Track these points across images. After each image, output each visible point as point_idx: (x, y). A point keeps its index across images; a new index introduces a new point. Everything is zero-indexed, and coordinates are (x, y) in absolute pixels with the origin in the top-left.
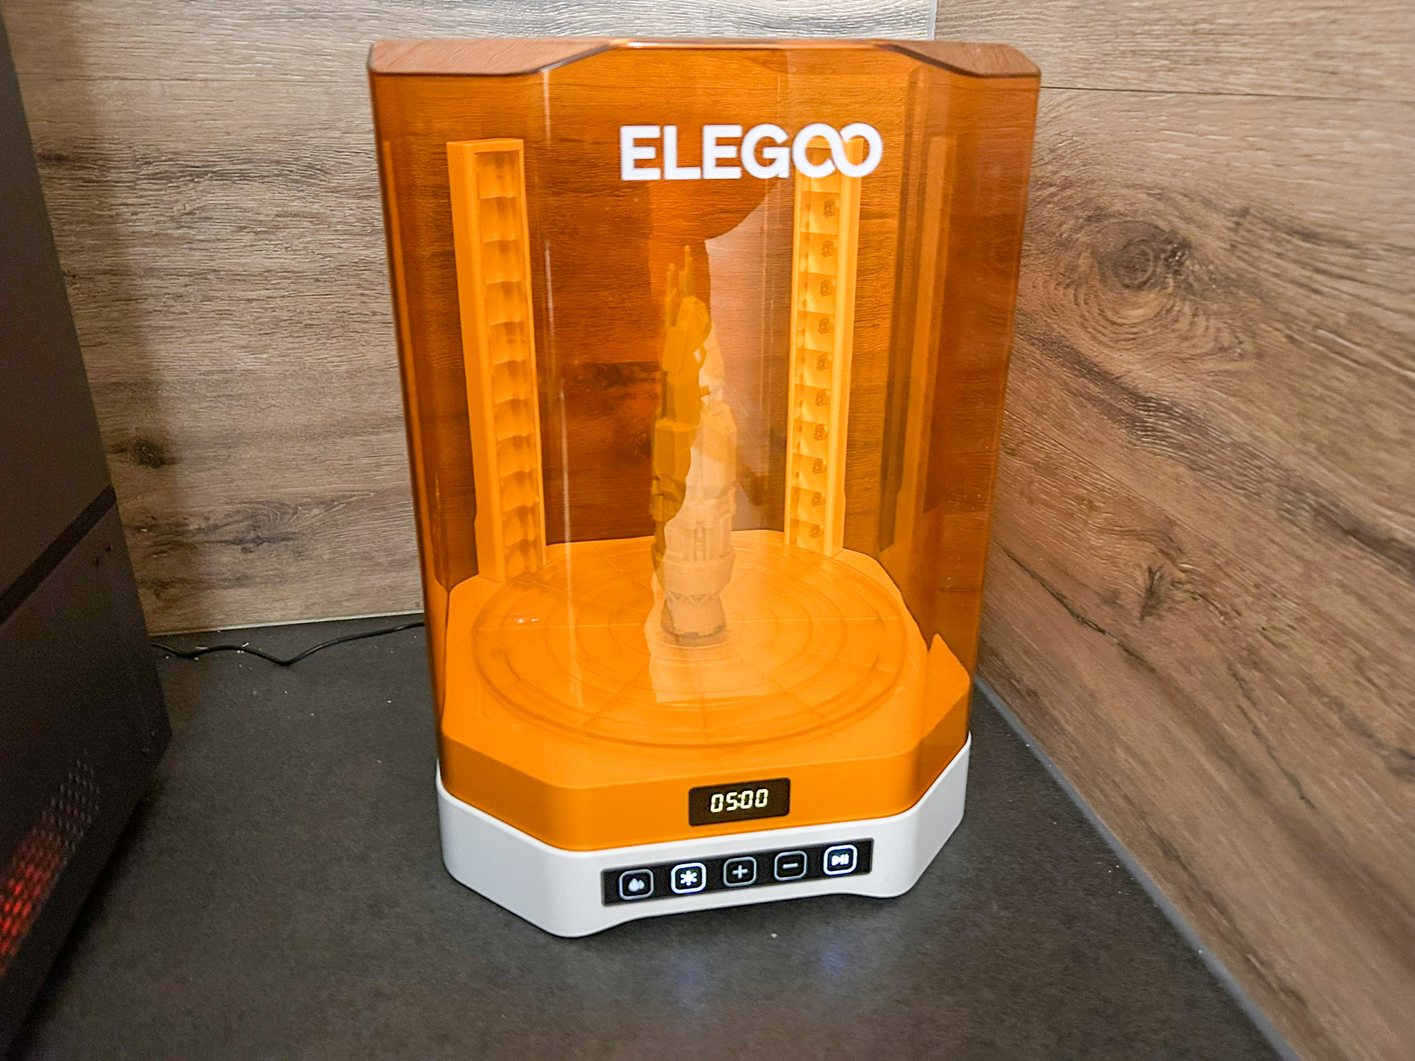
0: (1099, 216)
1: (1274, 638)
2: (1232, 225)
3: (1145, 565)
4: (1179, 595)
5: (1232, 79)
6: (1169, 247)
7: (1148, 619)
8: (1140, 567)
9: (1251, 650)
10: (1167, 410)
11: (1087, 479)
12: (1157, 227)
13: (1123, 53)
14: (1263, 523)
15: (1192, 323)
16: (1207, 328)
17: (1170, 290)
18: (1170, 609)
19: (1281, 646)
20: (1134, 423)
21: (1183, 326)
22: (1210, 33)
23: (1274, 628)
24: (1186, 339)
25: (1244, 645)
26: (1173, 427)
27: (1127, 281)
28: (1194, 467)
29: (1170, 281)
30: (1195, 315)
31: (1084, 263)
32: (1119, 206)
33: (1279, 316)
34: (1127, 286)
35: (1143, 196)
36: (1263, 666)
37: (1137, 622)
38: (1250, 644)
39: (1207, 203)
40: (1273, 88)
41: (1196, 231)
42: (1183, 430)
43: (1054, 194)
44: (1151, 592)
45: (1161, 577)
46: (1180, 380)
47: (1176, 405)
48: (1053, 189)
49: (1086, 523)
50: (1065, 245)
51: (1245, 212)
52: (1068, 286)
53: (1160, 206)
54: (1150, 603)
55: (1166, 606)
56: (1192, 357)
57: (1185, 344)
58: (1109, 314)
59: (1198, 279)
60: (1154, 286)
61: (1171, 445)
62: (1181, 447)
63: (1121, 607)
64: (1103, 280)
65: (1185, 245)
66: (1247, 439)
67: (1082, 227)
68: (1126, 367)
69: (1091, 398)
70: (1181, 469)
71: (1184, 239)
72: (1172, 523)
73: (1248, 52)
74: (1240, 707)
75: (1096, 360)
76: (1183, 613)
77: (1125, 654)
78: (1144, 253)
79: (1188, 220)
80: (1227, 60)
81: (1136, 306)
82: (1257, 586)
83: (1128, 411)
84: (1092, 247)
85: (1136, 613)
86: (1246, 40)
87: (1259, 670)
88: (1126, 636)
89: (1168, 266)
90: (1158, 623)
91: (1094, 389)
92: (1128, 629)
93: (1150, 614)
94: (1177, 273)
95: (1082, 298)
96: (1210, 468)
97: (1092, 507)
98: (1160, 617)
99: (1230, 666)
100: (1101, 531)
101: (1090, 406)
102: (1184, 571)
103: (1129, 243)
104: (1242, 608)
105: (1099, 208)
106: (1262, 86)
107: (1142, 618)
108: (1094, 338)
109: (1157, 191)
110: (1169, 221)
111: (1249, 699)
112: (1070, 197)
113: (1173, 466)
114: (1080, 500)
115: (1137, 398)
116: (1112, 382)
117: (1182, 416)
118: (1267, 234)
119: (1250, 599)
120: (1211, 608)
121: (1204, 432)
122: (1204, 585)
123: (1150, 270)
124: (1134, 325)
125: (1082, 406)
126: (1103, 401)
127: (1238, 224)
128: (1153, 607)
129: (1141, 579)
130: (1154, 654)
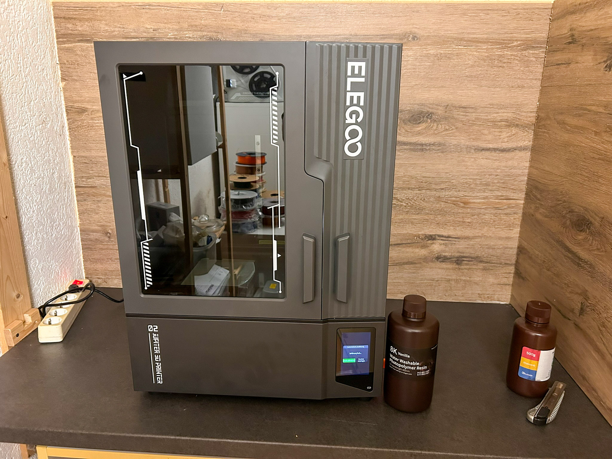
0: (572, 211)
1: (608, 319)
2: (601, 220)
3: (580, 302)
4: (588, 310)
5: (601, 187)
6: (588, 223)
7: (581, 316)
8: (579, 302)
9: (603, 323)
10: (586, 262)
11: (567, 278)
12: (585, 217)
13: (578, 174)
14: (606, 291)
15: (592, 242)
16: (595, 243)
17: (588, 233)
18: (586, 313)
19: (609, 322)
20: (579, 265)
21: (590, 242)
22: (597, 175)
23: (608, 317)
24: (591, 245)
25: (602, 321)
26: (587, 267)
27: (578, 229)
28: (592, 277)
29: (588, 231)
30: (593, 240)
31: (568, 222)
32: (576, 210)
33: (609, 243)
34: (578, 230)
35: (582, 209)
36: (605, 327)
37: (578, 317)
38: (603, 321)
39: (595, 214)
40: (609, 192)
41: (594, 220)
42: (590, 268)
43: (561, 203)
44: (582, 309)
45: (584, 305)
46: (589, 255)
47: (589, 261)
48: (561, 202)
49: (567, 290)
50: (564, 217)
51: (603, 218)
52: (564, 227)
53: (586, 212)
54: (582, 311)
55: (585, 312)
56: (592, 250)
57: (591, 247)
58: (573, 236)
59: (593, 231)
60: (584, 231)
61: (587, 271)
62: (589, 272)
63: (575, 313)
64: (573, 228)
65: (591, 223)
66: (603, 271)
67: (568, 213)
68: (577, 250)
69: (569, 257)
70: (589, 278)
71: (591, 221)
72: (587, 291)
73: (604, 182)
74: (600, 338)
75: (570, 248)
76: (589, 314)
77: (575, 326)
78: (582, 223)
79: (592, 217)
80: (600, 183)
81: (580, 235)
82: (605, 307)
83: (577, 262)
84: (570, 218)
85: (578, 315)
86: (604, 179)
87: (605, 328)
88: (575, 321)
89: (587, 227)
90: (583, 317)
91: (570, 255)
92: (576, 319)
93: (581, 315)
94: (589, 229)
95: (567, 231)
96: (595, 277)
97: (568, 286)
98: (583, 315)
99: (599, 327)
100: (570, 292)
101: (568, 259)
102: (589, 303)
103: (578, 220)
104: (601, 312)
105: (572, 209)
106: (607, 191)
107: (579, 316)
108: (570, 242)
109: (585, 209)
110: (588, 217)
111: (603, 335)
112: (565, 205)
113: (587, 277)
114: (565, 284)
115: (580, 259)
116: (574, 254)
117: (590, 264)
118: (607, 224)
119: (603, 310)
120: (595, 313)
121: (594, 269)
122: (594, 307)
123: (583, 228)
124: (579, 240)
125: (566, 259)
126: (572, 258)
127: (602, 220)
128: (582, 313)
129: (579, 305)
130: (582, 326)
